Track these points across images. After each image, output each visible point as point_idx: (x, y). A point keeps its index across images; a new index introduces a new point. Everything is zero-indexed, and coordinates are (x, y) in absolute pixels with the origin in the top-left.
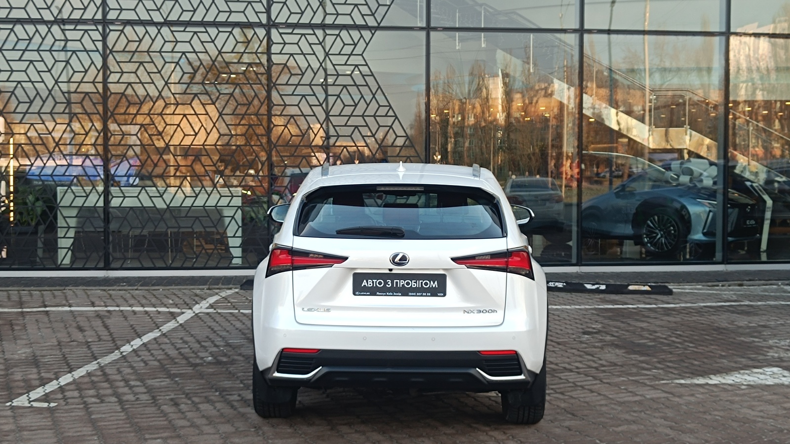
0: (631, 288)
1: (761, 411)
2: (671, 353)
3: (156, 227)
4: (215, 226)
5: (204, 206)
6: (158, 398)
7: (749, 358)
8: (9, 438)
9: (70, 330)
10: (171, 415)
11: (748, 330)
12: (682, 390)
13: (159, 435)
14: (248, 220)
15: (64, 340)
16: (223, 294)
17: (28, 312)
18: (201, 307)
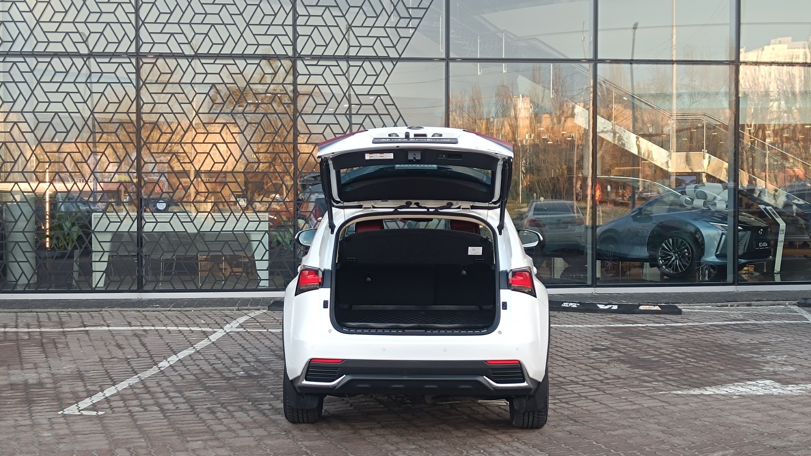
0: (642, 308)
1: (748, 418)
2: (672, 367)
3: (187, 251)
4: (243, 250)
5: (233, 231)
6: (196, 407)
7: (746, 372)
8: (65, 440)
9: (110, 347)
10: (208, 421)
11: (749, 347)
12: (678, 400)
13: (200, 438)
14: (274, 244)
15: (105, 357)
16: (252, 314)
17: (69, 331)
18: (232, 327)
